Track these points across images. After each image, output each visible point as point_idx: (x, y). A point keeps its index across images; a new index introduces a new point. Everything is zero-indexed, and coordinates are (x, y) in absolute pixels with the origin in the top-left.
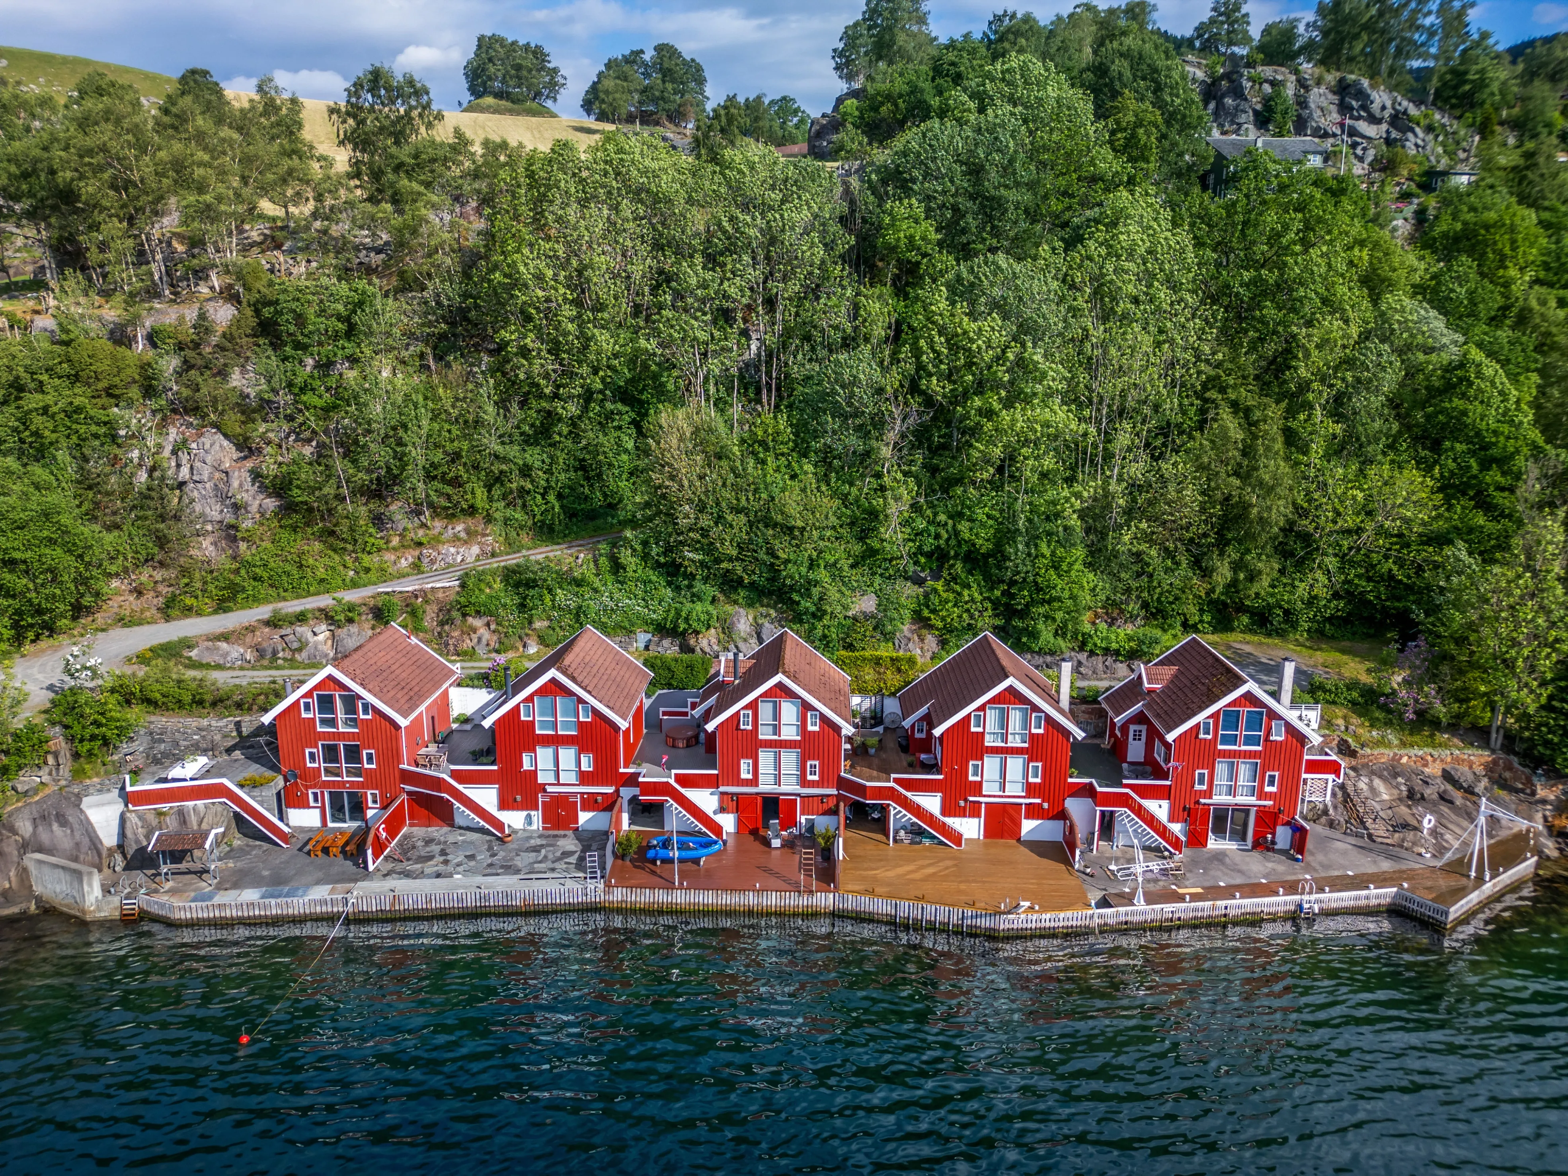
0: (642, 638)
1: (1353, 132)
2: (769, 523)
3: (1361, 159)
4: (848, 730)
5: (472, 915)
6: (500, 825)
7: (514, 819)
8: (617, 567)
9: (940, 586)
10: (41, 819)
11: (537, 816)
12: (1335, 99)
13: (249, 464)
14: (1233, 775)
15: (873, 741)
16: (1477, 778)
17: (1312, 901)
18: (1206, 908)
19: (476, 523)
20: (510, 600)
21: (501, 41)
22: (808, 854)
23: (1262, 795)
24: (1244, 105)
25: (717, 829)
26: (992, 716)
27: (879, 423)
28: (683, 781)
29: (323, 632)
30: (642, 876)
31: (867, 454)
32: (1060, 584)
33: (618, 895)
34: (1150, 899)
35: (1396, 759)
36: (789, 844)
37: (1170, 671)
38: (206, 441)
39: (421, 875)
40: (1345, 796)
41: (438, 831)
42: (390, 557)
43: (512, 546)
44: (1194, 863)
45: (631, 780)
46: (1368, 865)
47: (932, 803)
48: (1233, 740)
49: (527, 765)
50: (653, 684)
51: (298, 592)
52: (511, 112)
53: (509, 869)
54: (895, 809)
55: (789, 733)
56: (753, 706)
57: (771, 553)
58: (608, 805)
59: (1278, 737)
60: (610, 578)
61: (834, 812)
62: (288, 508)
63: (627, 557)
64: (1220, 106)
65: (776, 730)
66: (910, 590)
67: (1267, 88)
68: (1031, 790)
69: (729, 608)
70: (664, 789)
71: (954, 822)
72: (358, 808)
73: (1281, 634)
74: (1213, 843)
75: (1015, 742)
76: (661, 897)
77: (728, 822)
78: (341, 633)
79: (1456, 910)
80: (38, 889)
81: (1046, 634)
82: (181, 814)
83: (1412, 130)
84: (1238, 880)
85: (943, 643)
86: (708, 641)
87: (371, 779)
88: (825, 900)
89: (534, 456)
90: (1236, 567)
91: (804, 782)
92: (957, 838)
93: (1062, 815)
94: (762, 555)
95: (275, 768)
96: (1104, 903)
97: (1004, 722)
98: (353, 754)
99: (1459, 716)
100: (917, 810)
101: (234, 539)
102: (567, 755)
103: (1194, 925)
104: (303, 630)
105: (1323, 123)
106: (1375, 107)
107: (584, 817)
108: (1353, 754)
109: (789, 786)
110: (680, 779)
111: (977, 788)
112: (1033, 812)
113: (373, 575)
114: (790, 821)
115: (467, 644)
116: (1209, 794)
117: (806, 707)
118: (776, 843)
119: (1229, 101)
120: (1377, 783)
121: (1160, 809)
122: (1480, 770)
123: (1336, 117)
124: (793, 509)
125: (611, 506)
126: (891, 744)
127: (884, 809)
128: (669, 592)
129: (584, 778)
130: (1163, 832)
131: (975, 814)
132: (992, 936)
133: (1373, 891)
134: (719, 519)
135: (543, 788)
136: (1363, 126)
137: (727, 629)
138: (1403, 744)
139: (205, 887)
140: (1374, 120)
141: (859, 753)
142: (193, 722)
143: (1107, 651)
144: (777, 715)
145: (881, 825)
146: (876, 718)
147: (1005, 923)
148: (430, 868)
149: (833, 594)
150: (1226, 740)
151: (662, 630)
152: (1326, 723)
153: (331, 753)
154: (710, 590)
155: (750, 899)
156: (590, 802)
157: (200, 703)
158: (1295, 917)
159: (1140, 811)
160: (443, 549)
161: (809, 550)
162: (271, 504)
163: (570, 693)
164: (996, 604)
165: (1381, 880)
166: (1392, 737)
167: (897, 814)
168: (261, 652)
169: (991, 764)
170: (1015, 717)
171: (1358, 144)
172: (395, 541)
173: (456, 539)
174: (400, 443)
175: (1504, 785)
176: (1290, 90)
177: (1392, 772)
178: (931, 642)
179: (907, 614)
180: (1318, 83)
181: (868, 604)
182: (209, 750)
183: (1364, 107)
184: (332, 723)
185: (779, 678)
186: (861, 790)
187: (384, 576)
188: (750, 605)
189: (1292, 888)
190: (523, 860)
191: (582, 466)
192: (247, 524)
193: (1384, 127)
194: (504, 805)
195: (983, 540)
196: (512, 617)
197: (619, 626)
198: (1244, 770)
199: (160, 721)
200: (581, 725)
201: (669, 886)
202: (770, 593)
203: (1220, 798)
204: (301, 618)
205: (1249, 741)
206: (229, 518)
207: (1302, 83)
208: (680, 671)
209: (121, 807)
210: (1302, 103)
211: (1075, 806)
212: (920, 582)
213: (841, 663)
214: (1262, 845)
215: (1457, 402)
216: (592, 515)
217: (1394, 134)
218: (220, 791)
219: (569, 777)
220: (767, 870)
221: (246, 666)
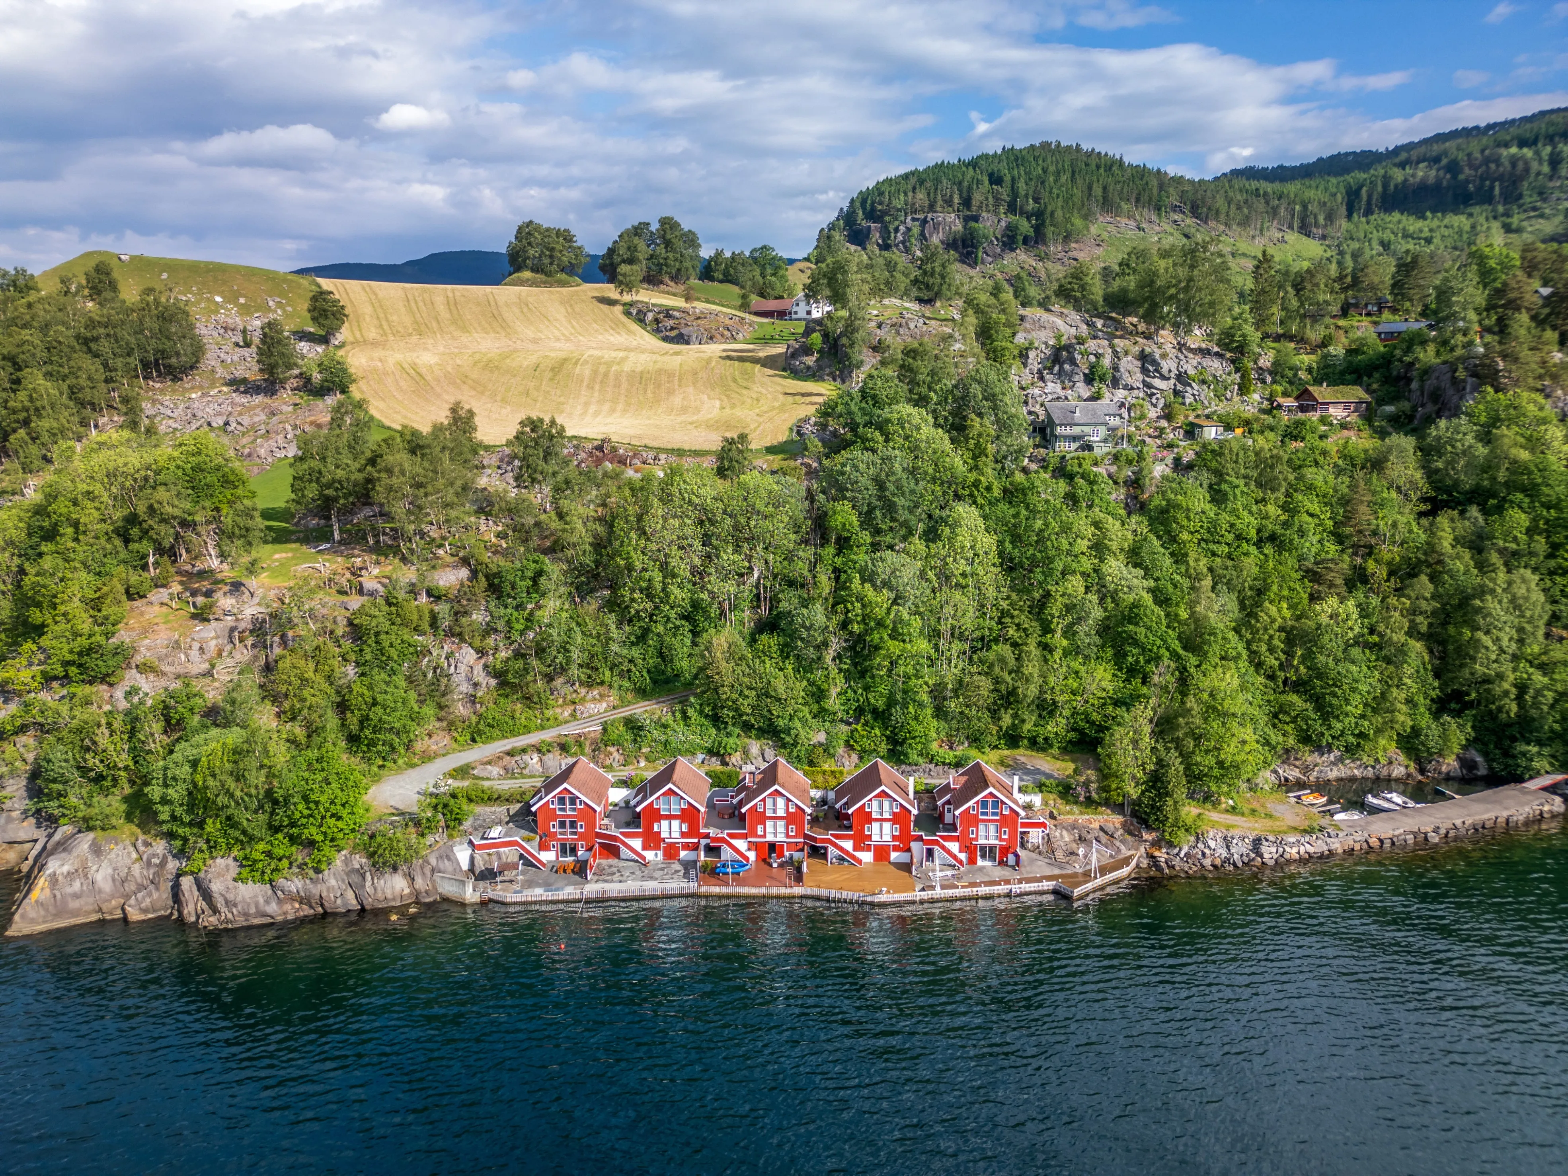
0: (700, 757)
1: (1150, 386)
2: (768, 696)
3: (1155, 406)
4: (809, 811)
5: (637, 899)
6: (644, 858)
7: (649, 855)
8: (685, 717)
9: (859, 727)
10: (440, 858)
11: (660, 854)
12: (1139, 364)
13: (483, 661)
14: (987, 831)
15: (821, 814)
16: (1117, 829)
17: (1016, 888)
18: (968, 892)
19: (603, 689)
20: (629, 736)
21: (538, 228)
22: (790, 869)
23: (1001, 840)
24: (1077, 370)
25: (747, 859)
26: (875, 803)
27: (825, 644)
28: (732, 836)
29: (536, 757)
30: (713, 881)
31: (819, 658)
32: (919, 728)
33: (704, 889)
34: (943, 887)
35: (1076, 821)
36: (781, 866)
37: (963, 779)
38: (463, 651)
39: (612, 881)
40: (1048, 839)
41: (614, 861)
42: (558, 710)
43: (624, 703)
44: (969, 872)
45: (707, 836)
46: (1048, 871)
47: (848, 845)
48: (986, 814)
49: (656, 829)
50: (712, 786)
51: (514, 733)
52: (546, 284)
53: (652, 878)
54: (831, 848)
55: (781, 813)
56: (764, 800)
57: (769, 711)
58: (695, 847)
59: (1006, 812)
60: (682, 723)
61: (802, 850)
62: (503, 684)
63: (690, 712)
64: (1061, 369)
65: (775, 811)
66: (845, 728)
67: (1092, 358)
68: (894, 838)
69: (746, 740)
70: (723, 840)
71: (858, 854)
72: (574, 850)
73: (1043, 750)
74: (980, 862)
75: (886, 815)
76: (724, 890)
77: (752, 855)
78: (545, 758)
79: (1077, 892)
80: (440, 890)
81: (914, 756)
82: (498, 853)
83: (1190, 385)
84: (986, 879)
85: (861, 758)
86: (736, 759)
87: (582, 837)
88: (797, 890)
89: (635, 653)
90: (1015, 716)
91: (788, 836)
92: (860, 862)
93: (909, 850)
94: (765, 713)
95: (536, 832)
96: (923, 890)
97: (881, 806)
98: (573, 824)
99: (1107, 799)
100: (841, 849)
101: (474, 703)
102: (675, 824)
103: (963, 899)
104: (526, 757)
105: (1130, 381)
106: (1164, 371)
107: (683, 854)
108: (1055, 818)
109: (781, 838)
110: (729, 835)
111: (869, 837)
112: (896, 849)
113: (551, 722)
114: (781, 855)
115: (608, 762)
116: (976, 839)
117: (789, 800)
118: (775, 865)
119: (1067, 367)
120: (1065, 833)
121: (954, 847)
122: (1118, 825)
123: (1140, 376)
124: (781, 689)
125: (677, 676)
126: (831, 815)
127: (826, 849)
128: (714, 731)
129: (683, 835)
130: (955, 857)
131: (869, 849)
132: (872, 904)
133: (1045, 883)
134: (741, 694)
135: (663, 840)
136: (1157, 382)
137: (746, 752)
138: (1081, 813)
139: (517, 887)
140: (1163, 378)
141: (815, 820)
142: (488, 809)
143: (944, 763)
144: (775, 804)
145: (824, 856)
146: (824, 801)
147: (877, 899)
148: (616, 877)
149: (802, 733)
150: (983, 814)
151: (711, 752)
152: (1045, 803)
153: (562, 824)
154: (737, 731)
155: (764, 890)
156: (686, 846)
157: (489, 799)
158: (1008, 895)
159: (943, 848)
160: (588, 705)
161: (790, 710)
162: (493, 682)
163: (677, 794)
164: (888, 738)
165: (1049, 878)
166: (1076, 809)
167: (832, 851)
168: (506, 769)
169: (876, 826)
170: (886, 803)
171: (1153, 394)
172: (561, 701)
173: (594, 699)
174: (568, 651)
175: (1130, 833)
176: (1107, 361)
177: (1074, 827)
178: (855, 757)
179: (842, 743)
180: (1126, 353)
181: (822, 737)
182: (500, 823)
183: (1156, 371)
184: (564, 810)
185: (776, 787)
186: (815, 839)
187: (558, 723)
188: (758, 738)
189: (1007, 882)
190: (658, 874)
191: (661, 655)
192: (480, 694)
193: (1173, 381)
194: (644, 848)
195: (881, 704)
196: (630, 746)
197: (688, 751)
198: (992, 828)
199: (478, 809)
200: (682, 810)
201: (727, 884)
202: (768, 732)
203: (982, 841)
204: (524, 751)
205: (994, 814)
206: (471, 691)
207: (1115, 353)
208: (724, 779)
209: (470, 851)
210: (1116, 368)
211: (914, 846)
212: (848, 724)
213: (806, 774)
214: (1003, 863)
215: (1131, 627)
216: (667, 681)
217: (1179, 387)
218: (515, 843)
219: (676, 834)
220: (771, 877)
221: (500, 777)
